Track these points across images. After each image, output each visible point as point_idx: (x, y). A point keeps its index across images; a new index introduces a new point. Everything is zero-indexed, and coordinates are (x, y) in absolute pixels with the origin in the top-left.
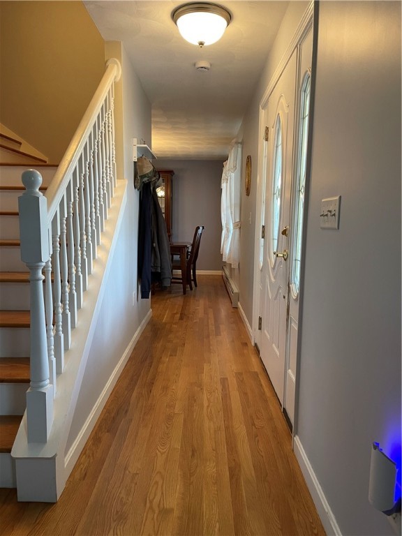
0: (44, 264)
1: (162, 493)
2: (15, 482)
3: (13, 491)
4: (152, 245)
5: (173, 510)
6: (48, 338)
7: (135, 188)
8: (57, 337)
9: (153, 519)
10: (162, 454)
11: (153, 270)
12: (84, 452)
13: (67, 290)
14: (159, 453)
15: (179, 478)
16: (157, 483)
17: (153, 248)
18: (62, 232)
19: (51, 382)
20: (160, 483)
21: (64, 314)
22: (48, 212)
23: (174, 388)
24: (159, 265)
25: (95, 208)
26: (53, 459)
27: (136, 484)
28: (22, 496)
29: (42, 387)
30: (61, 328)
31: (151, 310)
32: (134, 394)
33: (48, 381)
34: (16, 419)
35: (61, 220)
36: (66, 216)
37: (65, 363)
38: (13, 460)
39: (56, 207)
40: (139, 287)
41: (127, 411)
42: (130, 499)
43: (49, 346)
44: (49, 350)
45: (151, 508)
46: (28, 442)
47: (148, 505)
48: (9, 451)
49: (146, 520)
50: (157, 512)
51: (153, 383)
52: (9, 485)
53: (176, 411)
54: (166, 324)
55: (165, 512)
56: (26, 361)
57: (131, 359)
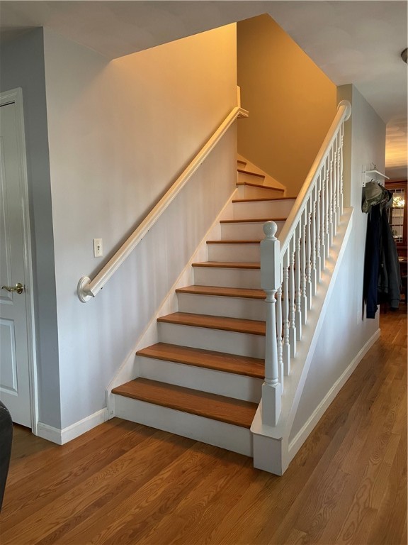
0: (276, 291)
1: (369, 495)
2: (252, 453)
3: (251, 459)
4: (380, 266)
5: (377, 510)
6: (278, 346)
7: (363, 211)
8: (285, 347)
9: (358, 512)
10: (374, 465)
11: (380, 291)
12: (305, 445)
13: (294, 309)
14: (370, 463)
15: (387, 488)
16: (365, 486)
17: (381, 270)
18: (291, 264)
19: (280, 381)
20: (369, 487)
21: (291, 329)
22: (281, 252)
23: (394, 409)
24: (387, 286)
25: (321, 239)
26: (280, 440)
27: (347, 482)
28: (257, 464)
29: (273, 383)
30: (288, 340)
31: (379, 329)
32: (353, 408)
33: (277, 380)
34: (254, 406)
35: (290, 254)
36: (294, 251)
37: (291, 369)
38: (252, 434)
39: (287, 245)
40: (365, 306)
41: (344, 421)
42: (340, 492)
43: (278, 353)
44: (279, 356)
45: (357, 503)
46: (263, 424)
47: (355, 500)
48: (249, 427)
49: (352, 510)
50: (362, 507)
51: (373, 402)
52: (248, 454)
53: (393, 431)
54: (395, 345)
55: (370, 510)
56: (262, 361)
57: (354, 375)
